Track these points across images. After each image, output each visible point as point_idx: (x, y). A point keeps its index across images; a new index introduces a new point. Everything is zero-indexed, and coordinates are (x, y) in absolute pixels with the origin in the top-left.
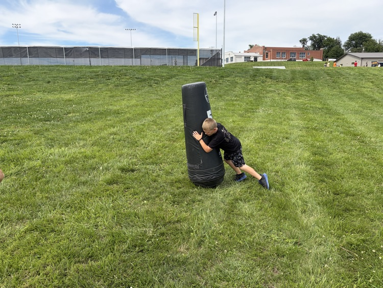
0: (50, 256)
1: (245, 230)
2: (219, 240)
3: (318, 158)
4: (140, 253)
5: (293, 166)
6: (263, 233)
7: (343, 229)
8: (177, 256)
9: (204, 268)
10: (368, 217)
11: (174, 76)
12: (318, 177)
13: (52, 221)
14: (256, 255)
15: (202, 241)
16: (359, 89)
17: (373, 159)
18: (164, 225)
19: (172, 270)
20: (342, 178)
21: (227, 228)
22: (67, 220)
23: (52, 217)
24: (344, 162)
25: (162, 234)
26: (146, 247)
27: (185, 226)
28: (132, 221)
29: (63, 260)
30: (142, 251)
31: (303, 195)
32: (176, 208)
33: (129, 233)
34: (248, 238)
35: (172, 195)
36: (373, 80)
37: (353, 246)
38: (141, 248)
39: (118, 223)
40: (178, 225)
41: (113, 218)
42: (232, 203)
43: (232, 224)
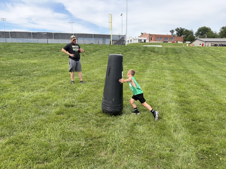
0: (21, 159)
1: (141, 142)
2: (125, 148)
3: (182, 99)
4: (77, 157)
5: (167, 104)
6: (151, 144)
7: (198, 141)
8: (100, 159)
9: (116, 166)
10: (213, 134)
11: (97, 50)
12: (183, 110)
13: (22, 137)
14: (147, 158)
15: (115, 149)
16: (204, 59)
17: (214, 100)
18: (92, 140)
19: (96, 168)
20: (197, 111)
21: (129, 141)
22: (32, 137)
23: (23, 135)
24: (197, 101)
25: (90, 145)
26: (80, 153)
27: (104, 140)
28: (72, 137)
29: (29, 162)
30: (78, 156)
31: (174, 121)
32: (99, 129)
33: (70, 144)
34: (142, 147)
35: (96, 121)
36: (212, 54)
37: (204, 152)
38: (78, 154)
39: (63, 138)
40: (100, 140)
41: (60, 135)
42: (133, 126)
43: (133, 138)
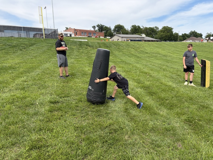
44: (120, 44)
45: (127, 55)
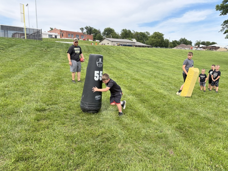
44: (110, 49)
45: (118, 61)
